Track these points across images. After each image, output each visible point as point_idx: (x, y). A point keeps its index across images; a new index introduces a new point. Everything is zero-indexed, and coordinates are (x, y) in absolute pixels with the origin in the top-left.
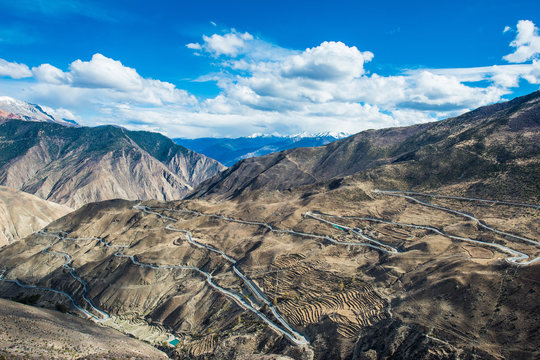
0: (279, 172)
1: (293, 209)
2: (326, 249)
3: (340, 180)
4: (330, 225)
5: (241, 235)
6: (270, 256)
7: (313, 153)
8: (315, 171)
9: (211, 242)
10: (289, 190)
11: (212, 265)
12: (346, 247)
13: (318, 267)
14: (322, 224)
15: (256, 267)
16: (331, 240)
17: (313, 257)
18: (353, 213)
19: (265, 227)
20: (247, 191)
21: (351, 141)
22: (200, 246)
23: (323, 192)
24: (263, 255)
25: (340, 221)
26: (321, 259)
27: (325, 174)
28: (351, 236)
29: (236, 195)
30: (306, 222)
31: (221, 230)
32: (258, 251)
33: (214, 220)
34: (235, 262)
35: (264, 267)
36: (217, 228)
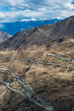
0: (35, 36)
1: (43, 53)
2: (58, 69)
3: (63, 38)
4: (60, 59)
5: (21, 66)
6: (34, 73)
7: (50, 27)
8: (51, 35)
9: (7, 69)
10: (41, 44)
11: (9, 79)
12: (67, 67)
13: (55, 77)
14: (56, 58)
15: (28, 79)
16: (61, 65)
17: (53, 73)
18: (69, 52)
19: (31, 61)
20: (21, 46)
21: (67, 21)
22: (3, 72)
23: (55, 45)
24: (30, 74)
25: (64, 56)
26: (57, 74)
27: (56, 36)
28: (69, 63)
29: (17, 48)
30: (48, 58)
31: (11, 64)
32: (28, 72)
33: (7, 60)
34: (19, 77)
35: (31, 79)
36: (9, 63)
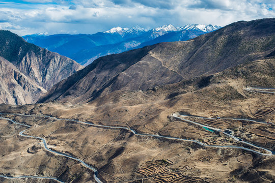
0: (141, 70)
1: (158, 111)
2: (195, 153)
3: (209, 77)
4: (200, 128)
5: (102, 141)
6: (134, 162)
7: (179, 49)
8: (181, 68)
9: (68, 149)
10: (154, 90)
11: (71, 174)
12: (216, 150)
13: (187, 173)
14: (191, 126)
15: (119, 175)
16: (201, 143)
17: (181, 163)
18: (224, 113)
19: (127, 131)
20: (106, 92)
21: (220, 34)
22: (57, 154)
23: (190, 91)
24: (126, 162)
25: (210, 122)
26: (191, 165)
27: (192, 72)
28: (222, 138)
29: (95, 96)
30: (173, 125)
31: (79, 135)
32: (120, 158)
33: (71, 125)
34: (95, 170)
35: (128, 175)
36: (74, 134)
